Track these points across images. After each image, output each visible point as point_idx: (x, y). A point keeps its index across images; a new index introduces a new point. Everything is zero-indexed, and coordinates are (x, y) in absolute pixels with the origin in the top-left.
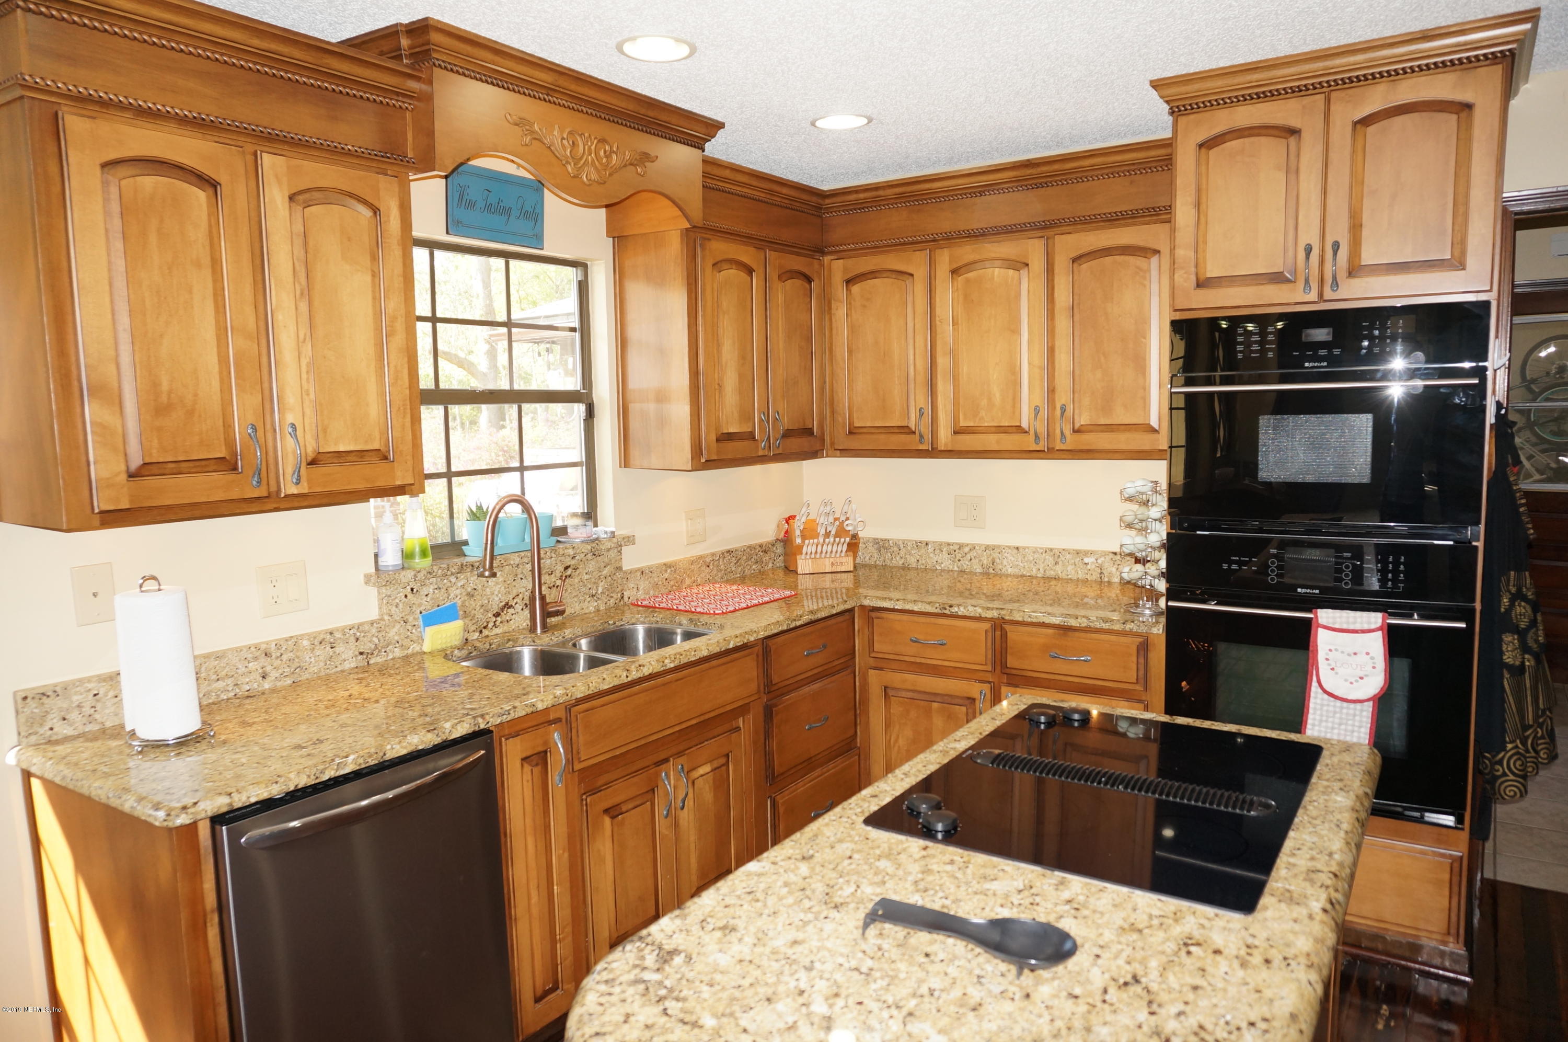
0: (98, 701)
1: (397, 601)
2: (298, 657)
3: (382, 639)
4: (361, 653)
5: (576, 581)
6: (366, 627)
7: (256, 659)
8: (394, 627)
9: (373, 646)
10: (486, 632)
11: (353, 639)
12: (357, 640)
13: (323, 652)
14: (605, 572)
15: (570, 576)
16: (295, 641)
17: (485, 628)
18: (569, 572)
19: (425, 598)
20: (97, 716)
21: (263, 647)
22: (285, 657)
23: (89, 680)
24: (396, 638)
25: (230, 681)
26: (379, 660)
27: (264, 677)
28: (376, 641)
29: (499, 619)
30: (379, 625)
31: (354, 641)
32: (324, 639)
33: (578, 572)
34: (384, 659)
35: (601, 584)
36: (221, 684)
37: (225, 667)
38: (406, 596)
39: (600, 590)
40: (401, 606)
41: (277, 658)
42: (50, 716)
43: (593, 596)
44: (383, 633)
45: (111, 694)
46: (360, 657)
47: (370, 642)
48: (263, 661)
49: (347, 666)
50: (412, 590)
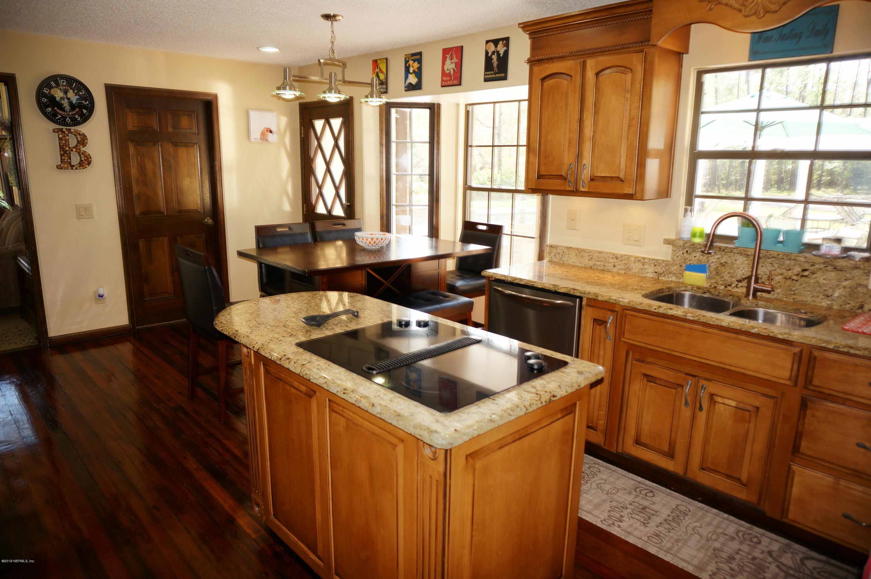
0: (564, 254)
1: (678, 254)
2: (628, 264)
3: (667, 270)
4: (656, 272)
5: (812, 281)
6: (660, 262)
7: (612, 258)
8: (674, 266)
9: (662, 271)
10: (729, 288)
11: (653, 265)
12: (655, 266)
13: (639, 265)
14: (845, 283)
15: (806, 276)
16: (629, 257)
17: (729, 285)
18: (806, 273)
19: (694, 258)
20: (563, 259)
21: (616, 255)
22: (623, 262)
23: (563, 247)
24: (675, 272)
25: (602, 263)
26: (664, 278)
27: (614, 266)
28: (664, 269)
29: (740, 284)
30: (667, 263)
31: (654, 266)
32: (640, 260)
33: (815, 275)
34: (667, 279)
35: (838, 291)
36: (599, 263)
37: (601, 258)
38: (683, 254)
39: (836, 294)
40: (680, 258)
41: (620, 261)
42: (552, 254)
43: (828, 296)
44: (668, 267)
45: (567, 253)
46: (655, 274)
47: (661, 269)
48: (615, 260)
49: (648, 275)
50: (687, 251)
